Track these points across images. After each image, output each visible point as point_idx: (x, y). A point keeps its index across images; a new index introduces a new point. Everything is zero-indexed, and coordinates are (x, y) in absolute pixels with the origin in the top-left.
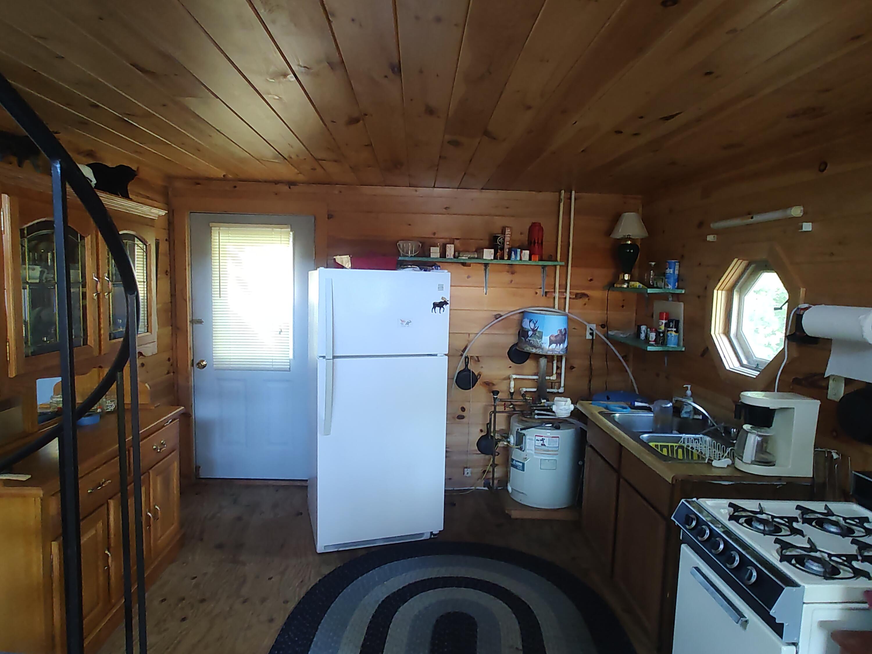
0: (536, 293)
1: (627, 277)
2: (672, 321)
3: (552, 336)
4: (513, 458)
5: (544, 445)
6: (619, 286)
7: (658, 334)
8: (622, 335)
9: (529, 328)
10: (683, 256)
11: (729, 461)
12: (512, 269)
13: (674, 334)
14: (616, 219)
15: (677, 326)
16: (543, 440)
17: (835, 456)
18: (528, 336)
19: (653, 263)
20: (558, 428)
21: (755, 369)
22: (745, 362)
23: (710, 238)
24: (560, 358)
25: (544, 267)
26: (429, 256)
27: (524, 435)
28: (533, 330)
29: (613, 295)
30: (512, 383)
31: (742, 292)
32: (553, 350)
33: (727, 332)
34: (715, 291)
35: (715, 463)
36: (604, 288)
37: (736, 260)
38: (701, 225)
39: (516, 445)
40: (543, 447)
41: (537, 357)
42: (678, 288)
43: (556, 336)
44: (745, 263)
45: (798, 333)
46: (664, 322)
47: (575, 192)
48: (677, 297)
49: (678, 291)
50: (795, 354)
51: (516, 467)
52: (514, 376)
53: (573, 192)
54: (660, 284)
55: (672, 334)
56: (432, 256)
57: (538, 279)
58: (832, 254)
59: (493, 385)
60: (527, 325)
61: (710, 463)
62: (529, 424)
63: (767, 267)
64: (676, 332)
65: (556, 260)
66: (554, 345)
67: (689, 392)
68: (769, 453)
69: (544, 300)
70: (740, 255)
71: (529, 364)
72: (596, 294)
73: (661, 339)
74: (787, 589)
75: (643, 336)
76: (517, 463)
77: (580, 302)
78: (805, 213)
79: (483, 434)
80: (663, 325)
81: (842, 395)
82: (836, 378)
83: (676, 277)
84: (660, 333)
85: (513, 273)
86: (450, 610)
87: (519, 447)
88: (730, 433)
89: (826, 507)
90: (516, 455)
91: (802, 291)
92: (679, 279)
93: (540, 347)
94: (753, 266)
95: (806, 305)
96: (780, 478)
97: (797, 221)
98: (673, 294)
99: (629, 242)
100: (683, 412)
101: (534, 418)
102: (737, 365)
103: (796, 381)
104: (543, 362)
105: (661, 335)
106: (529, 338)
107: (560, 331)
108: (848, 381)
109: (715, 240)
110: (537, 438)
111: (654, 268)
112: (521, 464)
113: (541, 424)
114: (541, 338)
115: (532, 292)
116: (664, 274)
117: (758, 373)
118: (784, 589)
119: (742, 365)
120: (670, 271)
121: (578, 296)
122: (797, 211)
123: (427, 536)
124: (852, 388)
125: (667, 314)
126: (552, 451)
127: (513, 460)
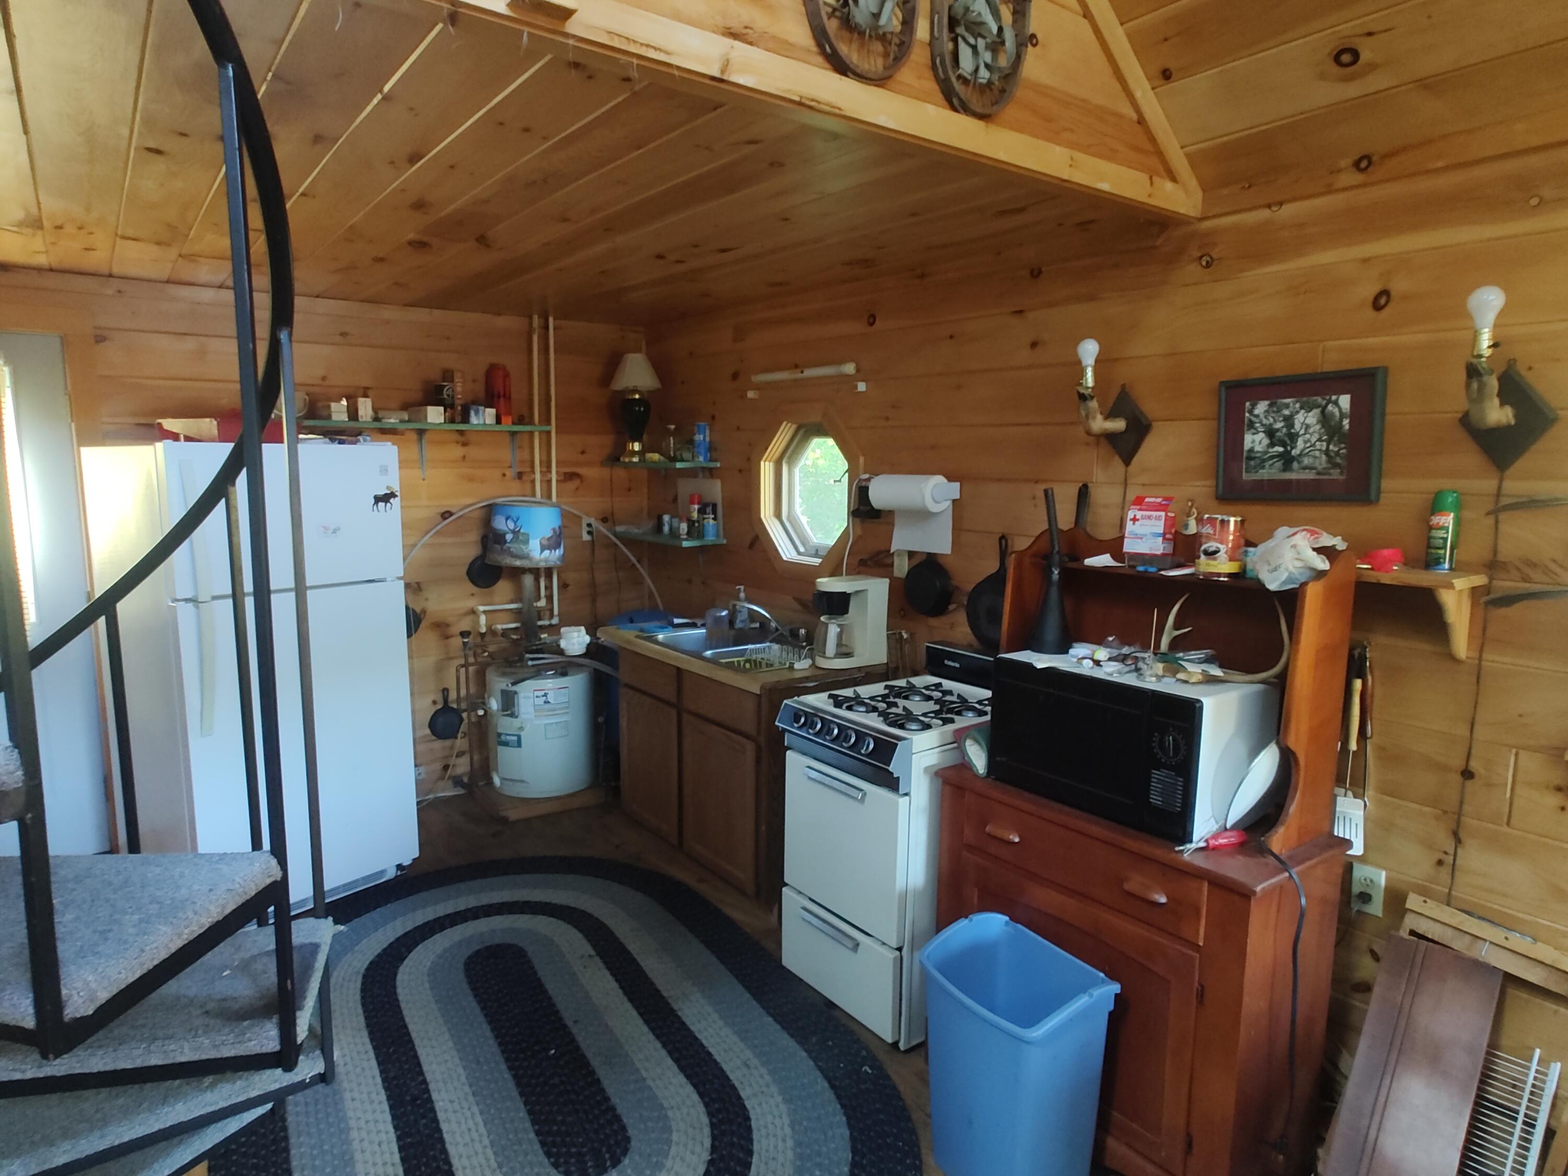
0: (504, 475)
1: (637, 447)
2: (706, 505)
3: (543, 538)
4: (500, 731)
5: (549, 702)
6: (627, 460)
7: (691, 523)
8: (636, 531)
9: (506, 529)
10: (713, 417)
11: (809, 661)
12: (464, 439)
13: (712, 522)
14: (613, 363)
15: (714, 512)
16: (545, 695)
17: (905, 636)
18: (506, 542)
19: (673, 427)
20: (564, 674)
21: (816, 555)
22: (802, 549)
23: (751, 394)
24: (549, 572)
25: (513, 434)
26: (329, 417)
27: (516, 693)
28: (513, 532)
29: (620, 473)
30: (483, 619)
31: (791, 464)
32: (546, 560)
33: (778, 514)
34: (762, 463)
35: (797, 666)
36: (603, 464)
37: (785, 423)
38: (735, 376)
39: (503, 710)
40: (547, 706)
41: (516, 573)
42: (711, 460)
43: (549, 539)
44: (794, 427)
45: (862, 508)
46: (696, 507)
47: (554, 319)
48: (711, 473)
49: (712, 465)
50: (859, 532)
51: (506, 744)
52: (481, 608)
53: (551, 320)
54: (687, 455)
55: (710, 522)
56: (335, 417)
57: (505, 454)
58: (887, 419)
59: (448, 625)
60: (500, 523)
61: (791, 667)
62: (520, 676)
63: (821, 431)
64: (715, 519)
65: (531, 423)
66: (547, 552)
67: (742, 595)
68: (846, 646)
69: (516, 486)
70: (788, 416)
71: (503, 587)
72: (592, 473)
73: (695, 530)
74: (900, 743)
75: (666, 529)
76: (508, 737)
77: (571, 485)
78: (858, 370)
79: (439, 706)
80: (696, 512)
81: (906, 570)
82: (900, 552)
83: (707, 446)
84: (694, 522)
85: (465, 444)
86: (476, 947)
87: (509, 712)
88: (798, 635)
89: (908, 682)
90: (505, 725)
91: (862, 459)
92: (711, 448)
93: (526, 557)
94: (801, 432)
95: (867, 476)
96: (859, 669)
97: (850, 381)
98: (703, 469)
99: (637, 396)
100: (738, 621)
101: (528, 666)
102: (794, 553)
103: (862, 563)
104: (528, 580)
105: (697, 525)
106: (507, 545)
107: (554, 530)
108: (911, 554)
109: (757, 397)
110: (537, 693)
111: (675, 433)
112: (515, 738)
113: (538, 672)
114: (526, 542)
115: (497, 473)
116: (691, 442)
117: (820, 560)
118: (897, 745)
119: (799, 553)
120: (699, 437)
121: (568, 477)
122: (849, 368)
123: (391, 874)
124: (916, 561)
125: (700, 497)
126: (560, 709)
127: (499, 735)
